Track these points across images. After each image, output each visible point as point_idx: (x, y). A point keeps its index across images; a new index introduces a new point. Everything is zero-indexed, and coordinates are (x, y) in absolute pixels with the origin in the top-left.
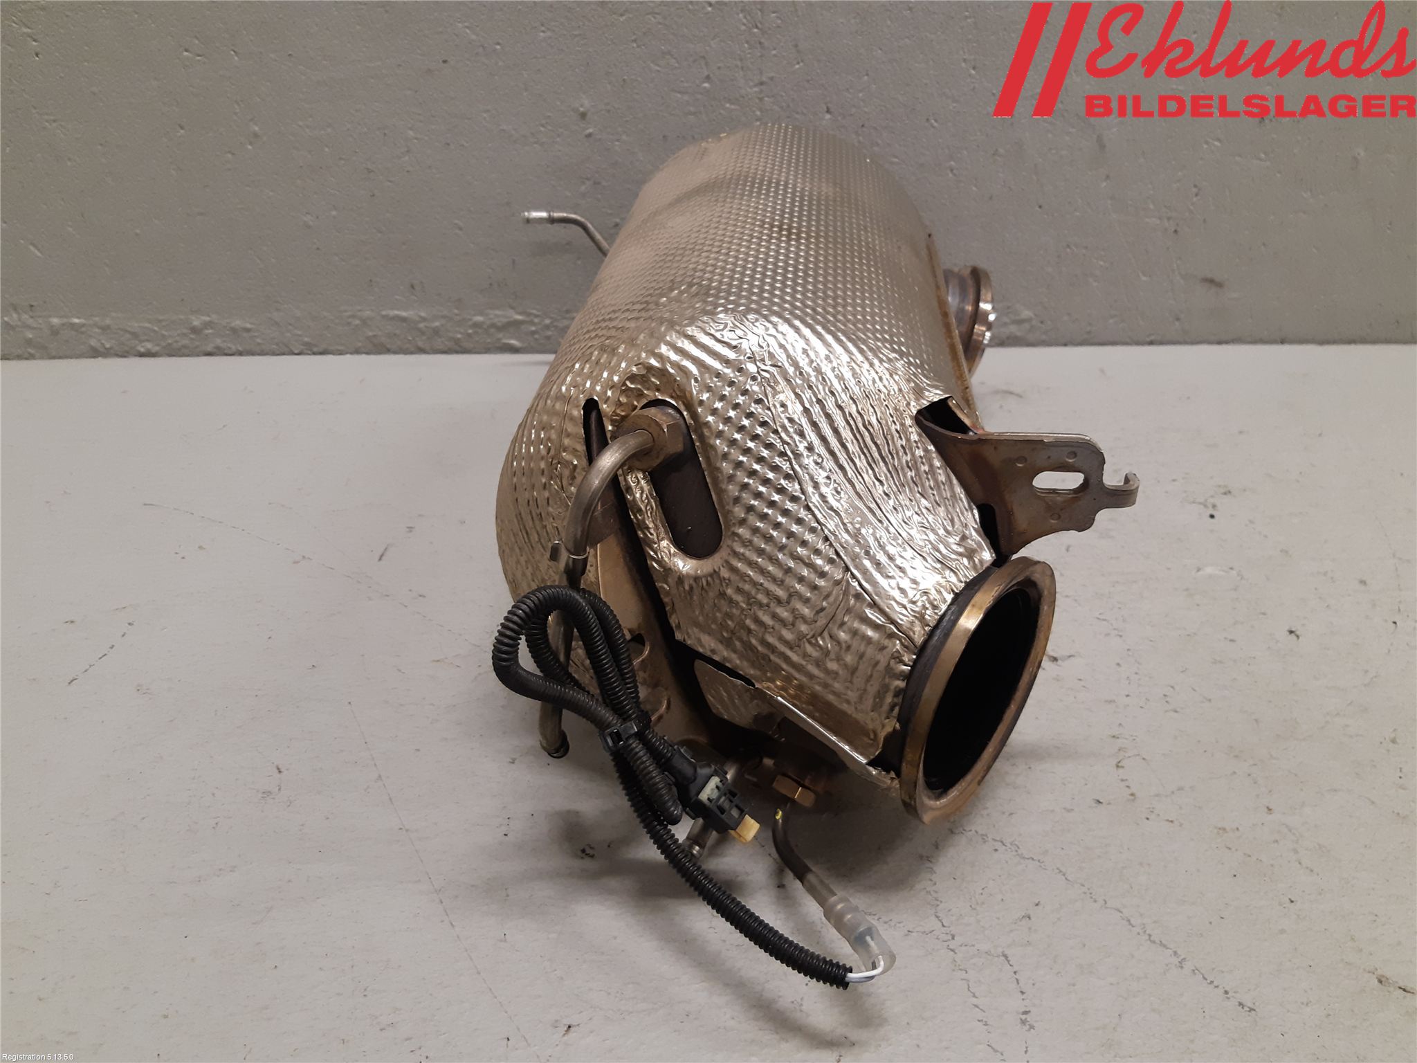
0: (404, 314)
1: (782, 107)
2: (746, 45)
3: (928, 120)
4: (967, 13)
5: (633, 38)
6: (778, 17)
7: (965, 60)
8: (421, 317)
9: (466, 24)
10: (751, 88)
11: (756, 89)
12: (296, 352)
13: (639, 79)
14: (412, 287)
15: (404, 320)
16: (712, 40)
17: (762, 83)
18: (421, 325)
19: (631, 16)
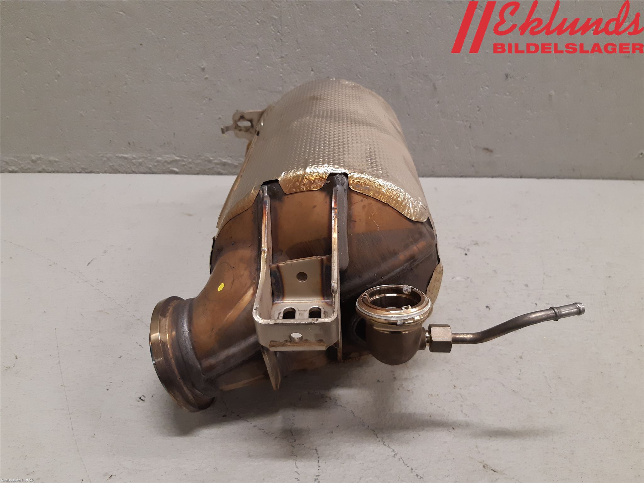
0: (126, 156)
1: (292, 68)
2: (275, 40)
3: (357, 75)
4: (372, 28)
5: (224, 36)
6: (288, 28)
7: (372, 49)
8: (133, 157)
9: (150, 28)
10: (277, 59)
11: (280, 60)
12: (78, 171)
13: (228, 54)
14: (129, 144)
15: (126, 158)
16: (259, 37)
17: (282, 57)
18: (134, 161)
19: (223, 26)
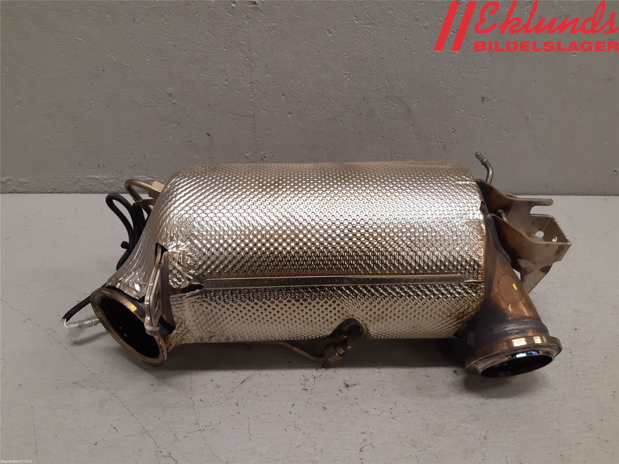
0: (97, 177)
1: (262, 93)
2: (243, 66)
3: (329, 100)
4: (345, 54)
5: (190, 62)
6: (257, 54)
7: (345, 74)
8: (104, 178)
9: (112, 54)
10: (247, 84)
11: (249, 85)
12: (49, 192)
13: (195, 79)
14: (99, 165)
15: (97, 179)
16: (228, 63)
18: (105, 181)
19: (188, 52)
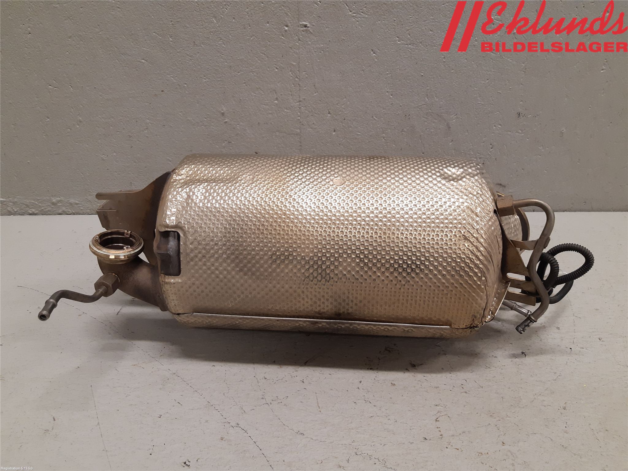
1: (309, 111)
2: (293, 85)
3: (372, 117)
4: (388, 72)
5: (244, 82)
6: (306, 74)
7: (387, 92)
9: (171, 76)
10: (295, 103)
11: (298, 104)
13: (247, 99)
16: (278, 83)
17: (300, 101)
19: (242, 73)
